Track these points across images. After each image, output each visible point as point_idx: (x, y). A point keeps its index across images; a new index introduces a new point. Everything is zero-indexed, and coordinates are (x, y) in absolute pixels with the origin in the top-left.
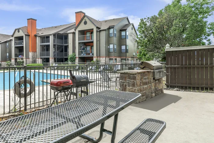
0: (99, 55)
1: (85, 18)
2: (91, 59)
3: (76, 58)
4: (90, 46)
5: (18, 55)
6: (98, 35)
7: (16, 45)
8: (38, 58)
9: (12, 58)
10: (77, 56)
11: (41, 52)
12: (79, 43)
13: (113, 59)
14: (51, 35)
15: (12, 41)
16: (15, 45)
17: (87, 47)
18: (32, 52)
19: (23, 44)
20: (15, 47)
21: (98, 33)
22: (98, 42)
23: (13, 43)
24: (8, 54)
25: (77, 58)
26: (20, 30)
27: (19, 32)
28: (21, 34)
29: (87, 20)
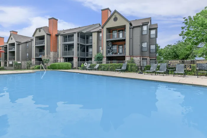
0: (132, 55)
1: (116, 14)
2: (122, 58)
3: (103, 57)
4: (117, 45)
5: (38, 54)
6: (131, 32)
7: (37, 44)
8: (61, 58)
9: (33, 58)
10: (105, 55)
11: (63, 51)
12: (107, 42)
13: (146, 59)
14: (75, 33)
15: (33, 41)
16: (35, 45)
17: (114, 46)
18: (53, 52)
19: (44, 44)
20: (36, 47)
21: (131, 29)
22: (131, 40)
23: (34, 42)
24: (28, 55)
25: (105, 57)
26: (42, 30)
27: (40, 31)
28: (43, 33)
29: (118, 16)
